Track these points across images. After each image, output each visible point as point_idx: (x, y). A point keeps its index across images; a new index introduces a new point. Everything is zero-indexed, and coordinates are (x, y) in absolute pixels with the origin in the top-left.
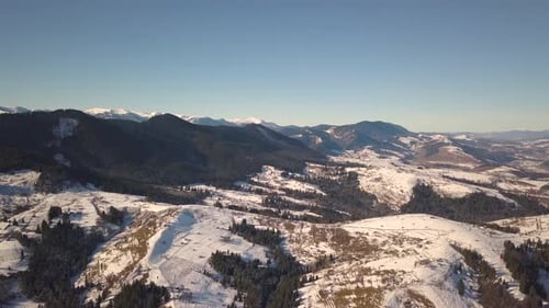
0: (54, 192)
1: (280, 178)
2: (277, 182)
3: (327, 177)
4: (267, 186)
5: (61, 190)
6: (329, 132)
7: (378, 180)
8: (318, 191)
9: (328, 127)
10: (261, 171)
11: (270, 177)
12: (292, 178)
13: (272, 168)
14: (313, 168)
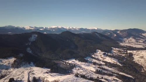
0: (18, 68)
1: (103, 56)
2: (102, 58)
3: (120, 54)
4: (98, 59)
5: (20, 67)
6: (118, 32)
7: (142, 57)
8: (118, 63)
9: (118, 30)
10: (96, 52)
11: (99, 55)
12: (107, 55)
13: (100, 51)
14: (114, 50)
